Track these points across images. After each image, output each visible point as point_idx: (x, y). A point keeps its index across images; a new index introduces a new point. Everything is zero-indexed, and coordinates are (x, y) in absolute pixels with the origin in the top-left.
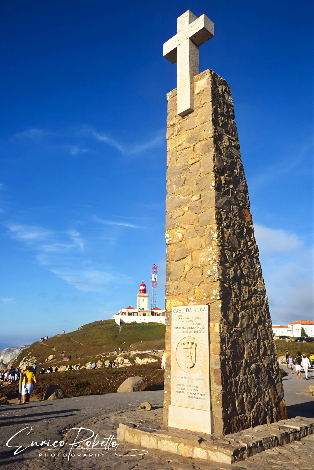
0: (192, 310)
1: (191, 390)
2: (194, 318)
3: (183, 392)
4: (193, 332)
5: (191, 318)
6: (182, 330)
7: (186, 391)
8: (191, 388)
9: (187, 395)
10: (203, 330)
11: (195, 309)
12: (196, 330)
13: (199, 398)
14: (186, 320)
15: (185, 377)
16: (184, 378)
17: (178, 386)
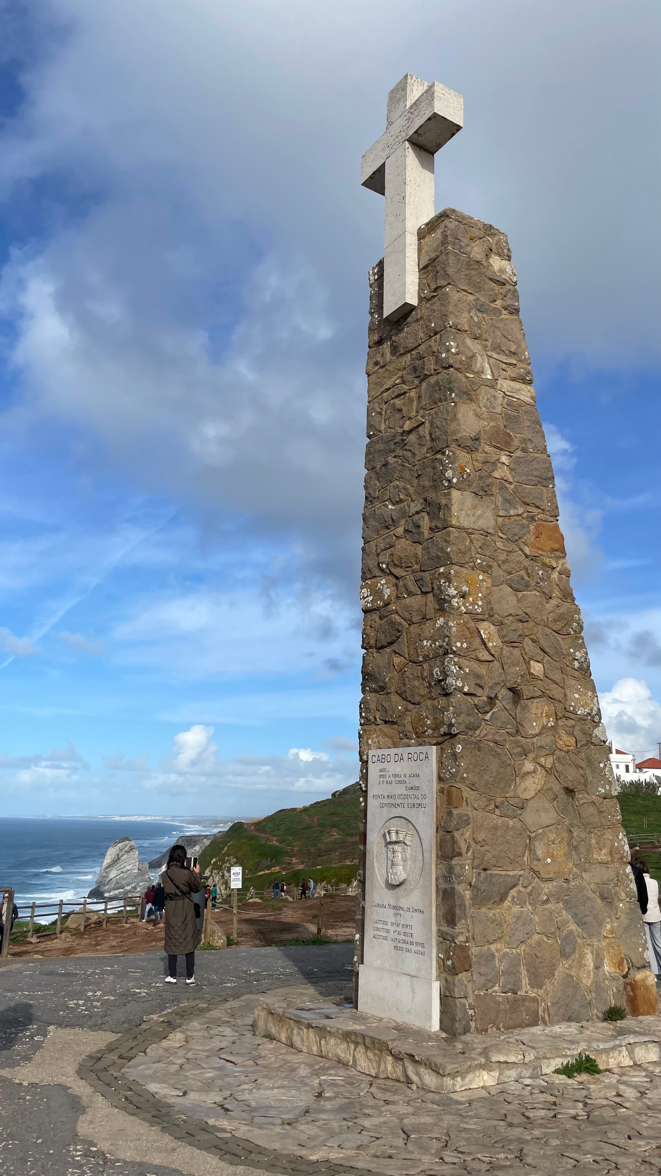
0: (405, 757)
1: (399, 933)
2: (408, 776)
3: (386, 938)
4: (406, 806)
5: (402, 776)
6: (386, 801)
7: (391, 935)
8: (400, 929)
9: (393, 944)
10: (424, 801)
11: (410, 756)
12: (410, 801)
13: (413, 951)
14: (393, 779)
15: (389, 906)
17: (376, 925)
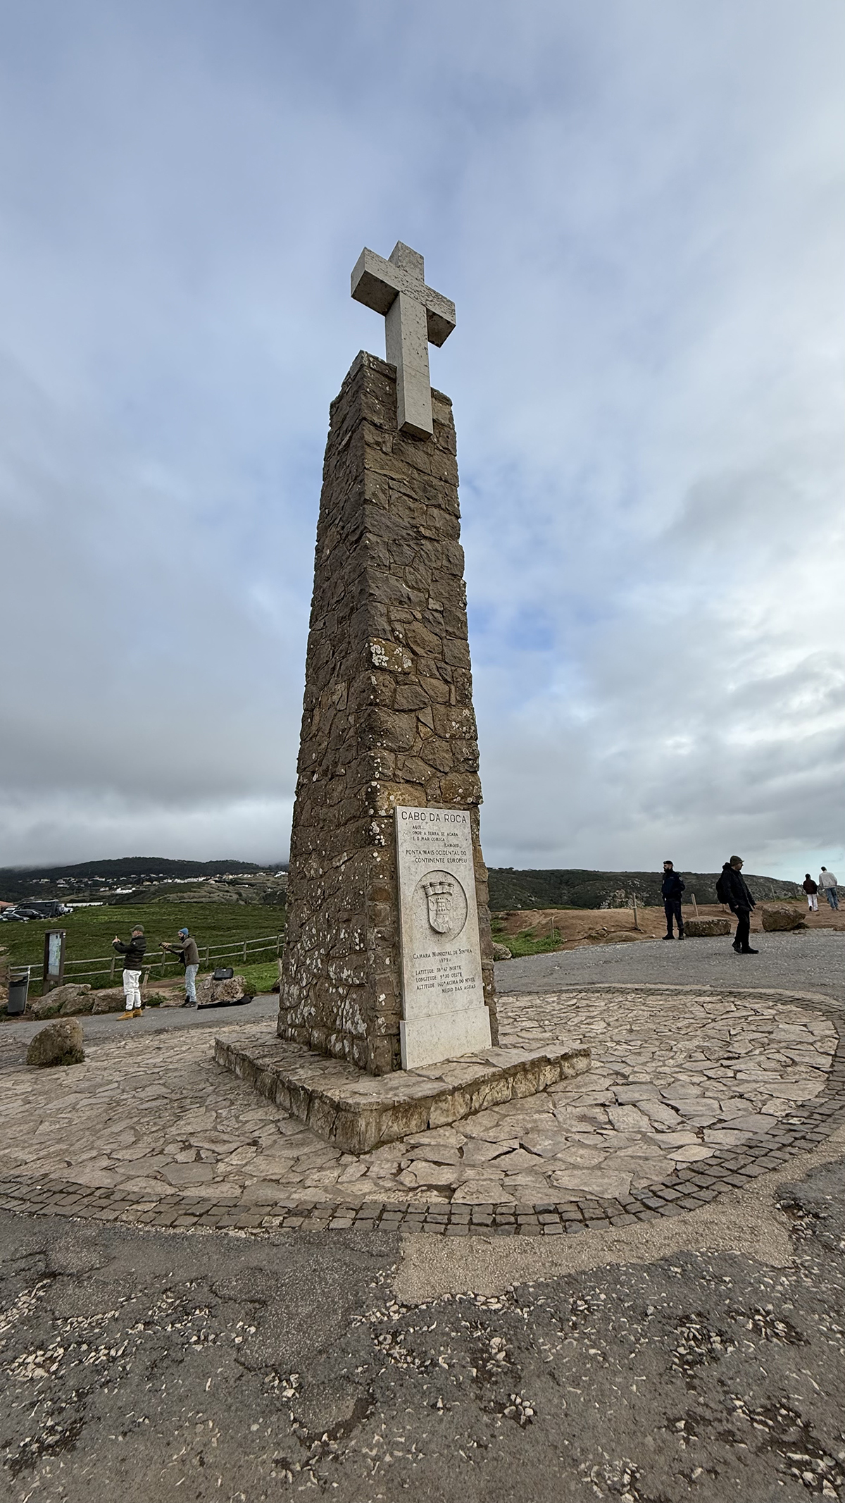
0: (442, 817)
1: (447, 976)
2: (446, 834)
3: (433, 985)
4: (446, 861)
5: (440, 834)
6: (423, 856)
7: (439, 980)
8: (448, 972)
9: (440, 988)
10: (464, 857)
11: (447, 817)
12: (449, 856)
13: (463, 988)
14: (430, 837)
15: (434, 954)
16: (431, 955)
17: (420, 976)
